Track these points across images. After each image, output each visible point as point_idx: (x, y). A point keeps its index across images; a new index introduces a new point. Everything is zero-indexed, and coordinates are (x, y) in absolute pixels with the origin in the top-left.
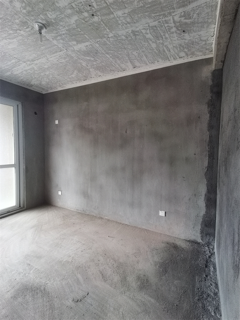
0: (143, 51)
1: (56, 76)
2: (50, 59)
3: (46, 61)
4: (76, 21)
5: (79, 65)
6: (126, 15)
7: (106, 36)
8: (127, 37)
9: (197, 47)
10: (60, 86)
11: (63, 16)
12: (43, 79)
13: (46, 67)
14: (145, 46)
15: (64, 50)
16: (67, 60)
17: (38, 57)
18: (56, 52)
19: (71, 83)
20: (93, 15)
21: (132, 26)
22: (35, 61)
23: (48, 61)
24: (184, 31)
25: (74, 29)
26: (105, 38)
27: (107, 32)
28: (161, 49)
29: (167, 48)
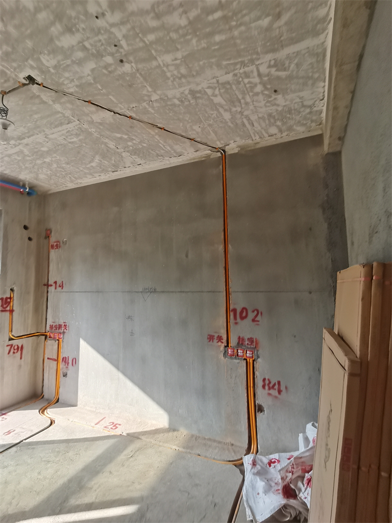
0: (210, 125)
1: (64, 165)
2: (51, 136)
3: (45, 139)
4: (93, 70)
5: (103, 146)
6: (178, 62)
7: (146, 98)
8: (182, 101)
9: (298, 118)
10: (72, 181)
11: (69, 62)
12: (40, 171)
13: (45, 149)
14: (213, 116)
15: (75, 121)
16: (81, 137)
17: (29, 132)
18: (61, 124)
19: (91, 176)
20: (122, 61)
21: (189, 83)
22: (24, 138)
23: (46, 140)
24: (275, 91)
25: (90, 84)
26: (145, 103)
27: (148, 91)
28: (239, 122)
29: (249, 119)
